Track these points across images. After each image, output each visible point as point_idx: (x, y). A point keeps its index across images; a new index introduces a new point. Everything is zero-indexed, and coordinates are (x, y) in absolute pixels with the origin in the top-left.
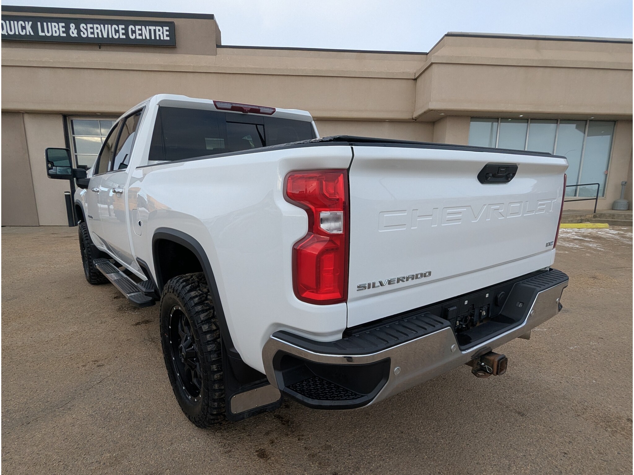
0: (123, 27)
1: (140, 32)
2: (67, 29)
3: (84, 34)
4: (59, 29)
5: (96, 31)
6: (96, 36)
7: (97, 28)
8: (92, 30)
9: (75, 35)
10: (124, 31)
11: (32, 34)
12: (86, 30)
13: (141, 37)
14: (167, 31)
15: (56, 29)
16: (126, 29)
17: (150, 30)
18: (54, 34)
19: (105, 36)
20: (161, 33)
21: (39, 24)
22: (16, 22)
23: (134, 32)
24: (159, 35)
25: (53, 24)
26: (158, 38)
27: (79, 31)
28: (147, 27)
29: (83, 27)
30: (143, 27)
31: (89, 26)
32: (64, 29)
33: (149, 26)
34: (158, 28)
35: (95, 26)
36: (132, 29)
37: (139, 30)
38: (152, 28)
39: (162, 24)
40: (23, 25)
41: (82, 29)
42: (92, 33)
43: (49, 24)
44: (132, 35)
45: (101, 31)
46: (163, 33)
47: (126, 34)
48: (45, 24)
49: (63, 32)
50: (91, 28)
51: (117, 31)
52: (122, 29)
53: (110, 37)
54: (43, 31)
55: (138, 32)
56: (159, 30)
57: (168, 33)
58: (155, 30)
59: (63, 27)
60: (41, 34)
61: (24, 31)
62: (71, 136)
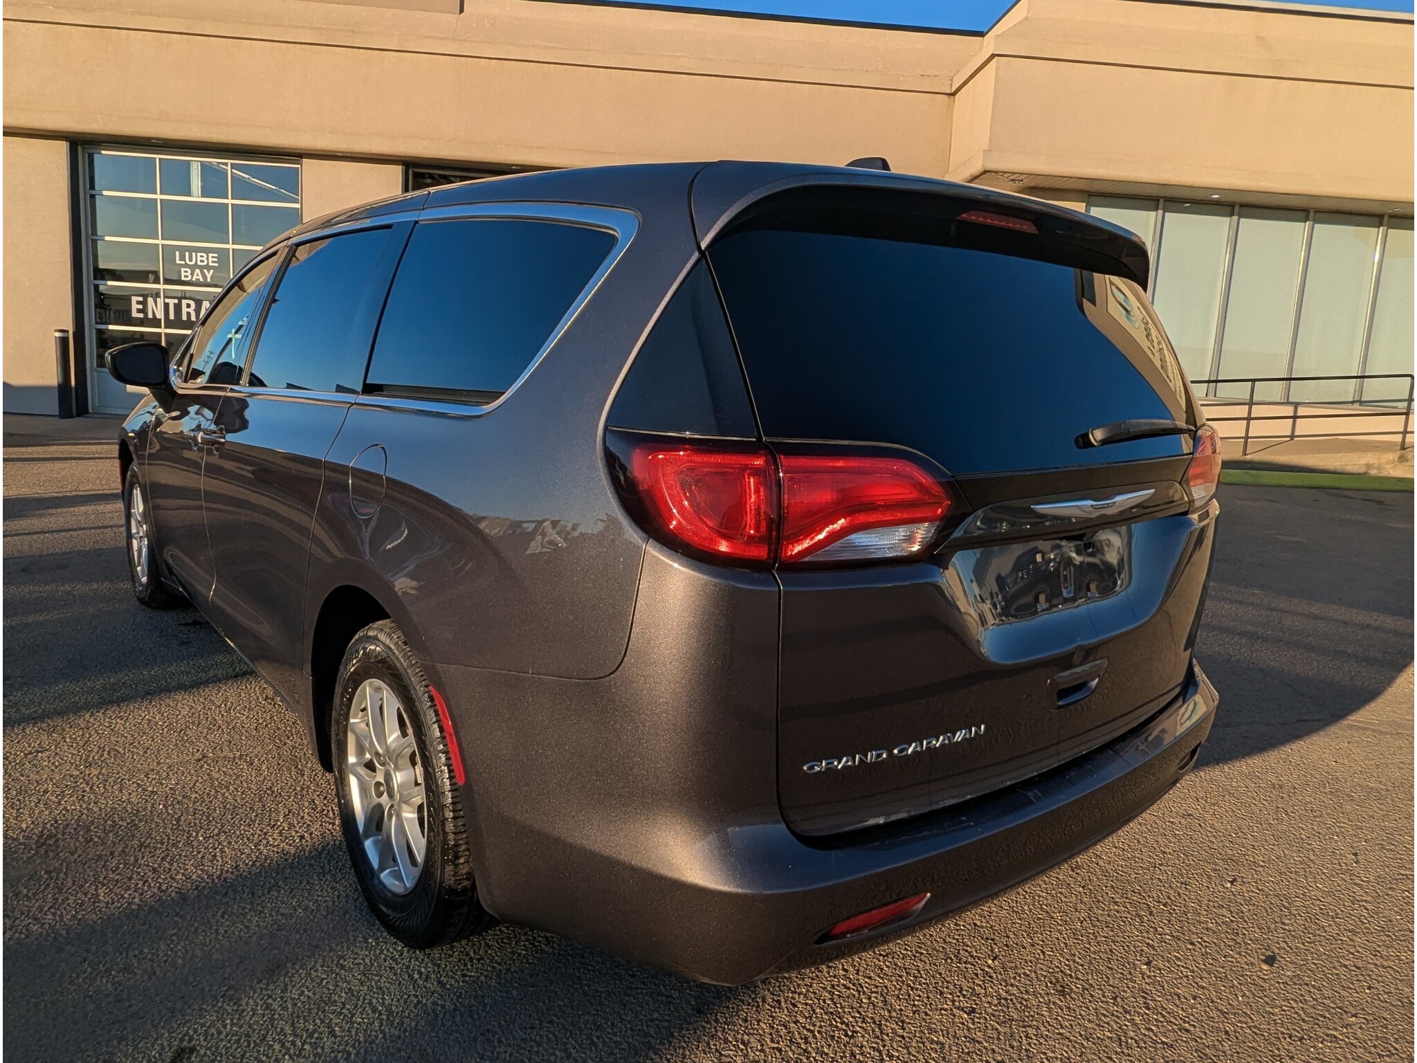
62: (85, 192)
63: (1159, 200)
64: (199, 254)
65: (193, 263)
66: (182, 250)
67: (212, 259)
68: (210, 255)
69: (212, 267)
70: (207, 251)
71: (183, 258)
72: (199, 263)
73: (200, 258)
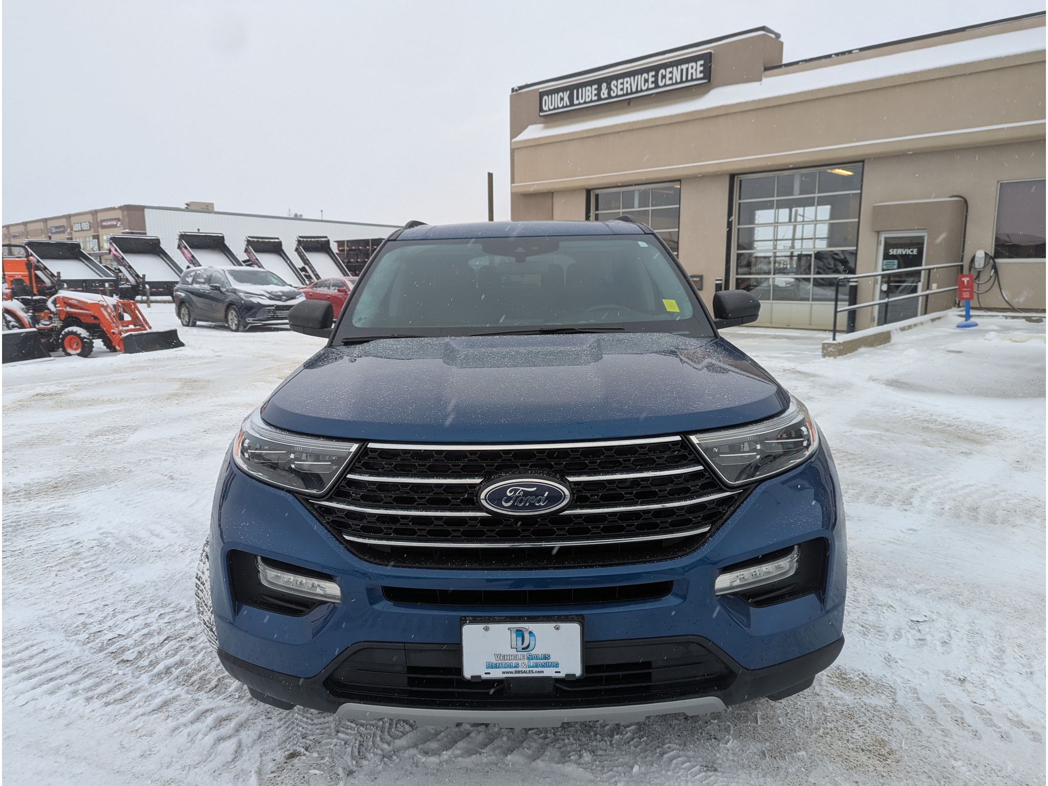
0: (653, 73)
1: (671, 75)
2: (599, 89)
3: (614, 92)
4: (591, 93)
5: (625, 85)
6: (625, 92)
7: (627, 82)
8: (622, 86)
9: (606, 96)
10: (653, 79)
11: (568, 104)
12: (617, 87)
13: (670, 82)
14: (701, 65)
15: (590, 93)
16: (656, 76)
17: (682, 70)
18: (588, 100)
19: (634, 90)
20: (693, 71)
21: (575, 91)
22: (556, 95)
23: (664, 77)
24: (692, 74)
26: (689, 78)
27: (609, 89)
28: (679, 67)
29: (614, 85)
30: (675, 68)
31: (620, 81)
32: (596, 92)
33: (681, 64)
34: (691, 65)
35: (626, 80)
36: (662, 74)
37: (671, 72)
38: (684, 67)
39: (695, 59)
40: (562, 96)
41: (612, 87)
42: (622, 89)
43: (584, 89)
44: (662, 81)
45: (631, 85)
46: (696, 70)
47: (656, 82)
48: (580, 90)
49: (595, 95)
50: (622, 84)
51: (646, 81)
52: (652, 76)
53: (639, 89)
54: (578, 98)
55: (668, 76)
56: (692, 67)
57: (702, 68)
58: (687, 69)
59: (595, 89)
60: (576, 102)
61: (562, 102)
62: (593, 212)
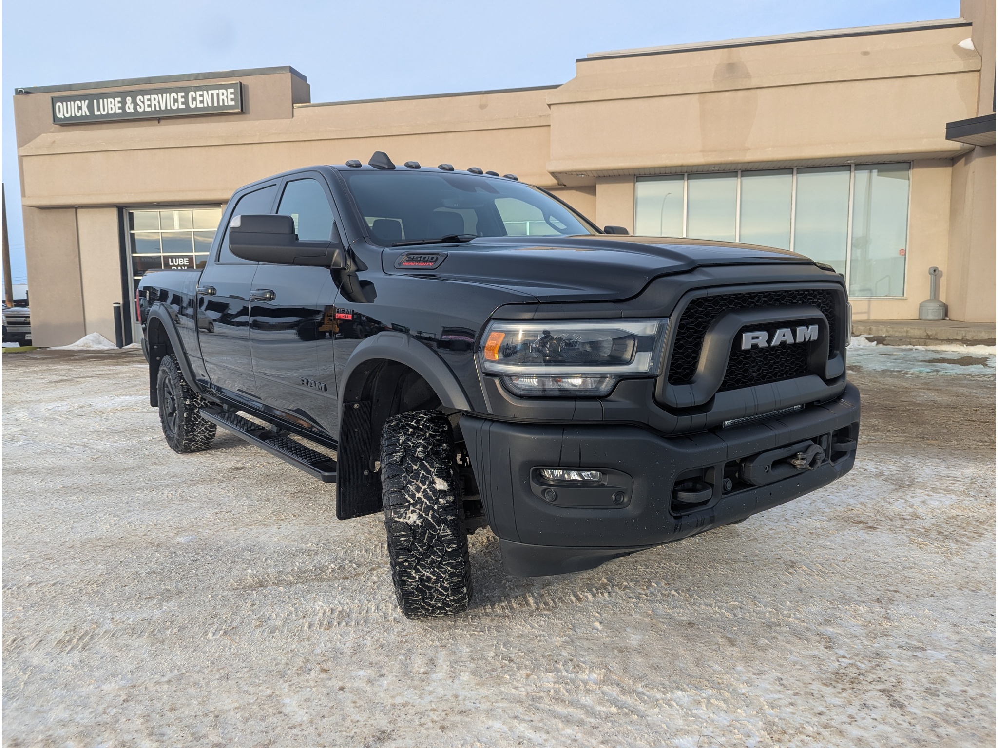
0: (183, 94)
1: (201, 99)
2: (123, 103)
3: (141, 107)
4: (115, 105)
5: (153, 103)
6: (153, 109)
7: (155, 99)
8: (149, 103)
9: (131, 110)
10: (183, 100)
11: (88, 114)
12: (143, 102)
13: (202, 105)
14: (232, 93)
15: (112, 106)
16: (186, 97)
17: (212, 95)
18: (110, 112)
19: (163, 108)
20: (224, 97)
21: (95, 101)
22: (72, 103)
23: (194, 99)
24: (223, 100)
25: (110, 100)
26: (221, 104)
27: (135, 104)
28: (209, 92)
30: (205, 92)
31: (147, 97)
32: (120, 105)
33: (211, 90)
34: (221, 91)
35: (153, 96)
36: (192, 95)
38: (215, 92)
39: (226, 87)
40: (80, 105)
41: (139, 102)
42: (149, 106)
43: (105, 100)
44: (193, 104)
45: (159, 102)
46: (227, 97)
47: (186, 103)
48: (101, 101)
49: (119, 108)
50: (149, 100)
51: (176, 101)
52: (182, 97)
53: (169, 108)
54: (99, 110)
56: (223, 94)
57: (233, 96)
58: (218, 95)
60: (97, 113)
61: (80, 111)
62: (128, 232)
63: (684, 175)
64: (180, 259)
65: (177, 264)
66: (172, 257)
67: (185, 261)
68: (185, 259)
69: (186, 266)
70: (183, 257)
71: (172, 262)
72: (180, 264)
73: (180, 261)
